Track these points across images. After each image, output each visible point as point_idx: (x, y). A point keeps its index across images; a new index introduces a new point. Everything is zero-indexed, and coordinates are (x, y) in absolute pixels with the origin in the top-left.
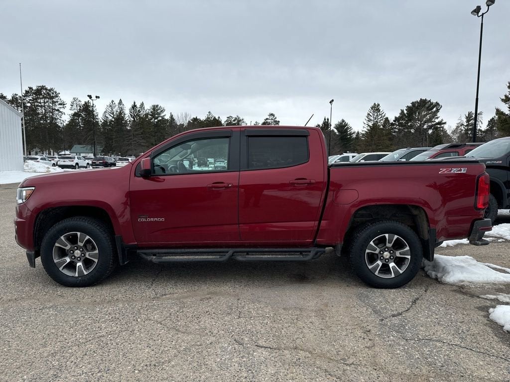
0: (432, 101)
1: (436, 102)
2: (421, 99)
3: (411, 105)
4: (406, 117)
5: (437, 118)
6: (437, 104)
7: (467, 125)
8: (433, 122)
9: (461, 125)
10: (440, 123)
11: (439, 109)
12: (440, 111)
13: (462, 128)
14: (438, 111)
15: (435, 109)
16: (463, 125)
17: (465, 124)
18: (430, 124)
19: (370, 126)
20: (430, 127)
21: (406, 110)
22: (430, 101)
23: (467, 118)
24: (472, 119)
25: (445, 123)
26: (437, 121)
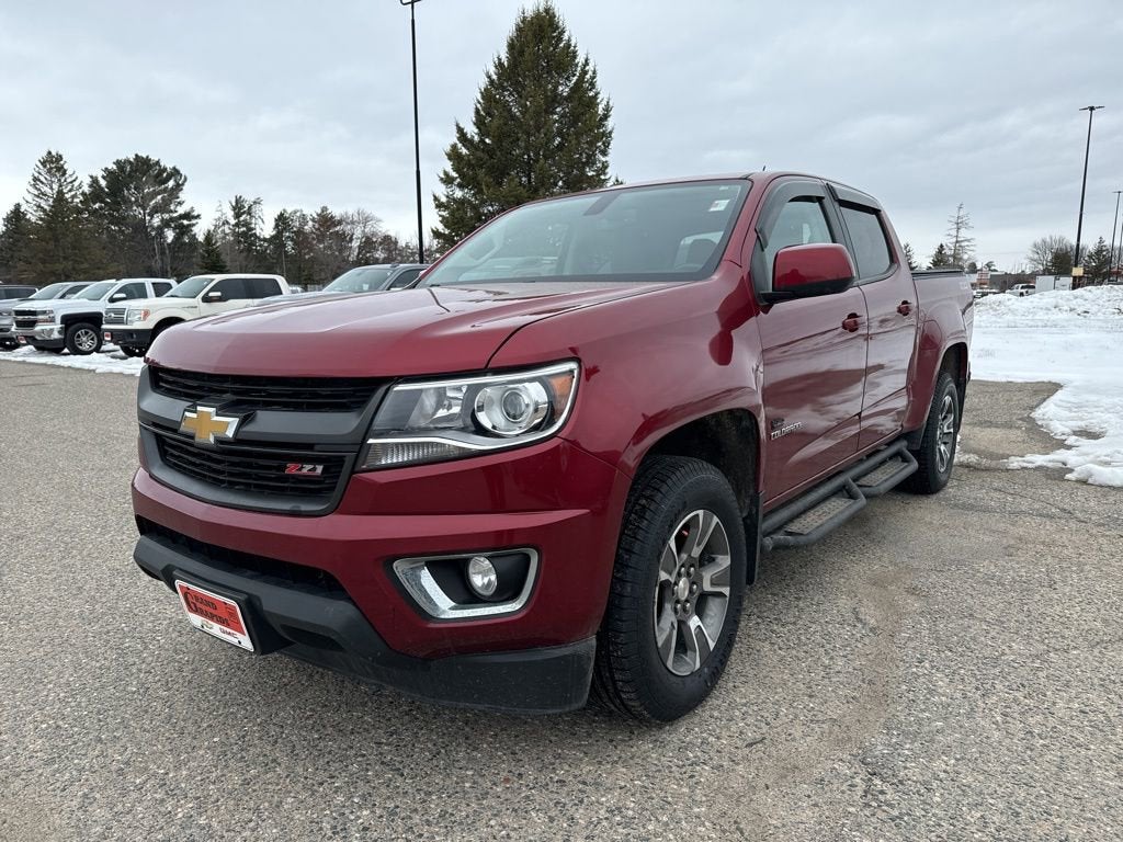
0: (162, 164)
1: (174, 168)
2: (137, 155)
3: (115, 167)
4: (108, 195)
5: (180, 203)
6: (176, 172)
7: (237, 225)
8: (172, 212)
9: (224, 224)
10: (187, 216)
11: (183, 184)
12: (184, 188)
13: (227, 231)
14: (178, 187)
15: (171, 183)
16: (228, 223)
17: (233, 221)
18: (166, 216)
19: (44, 210)
20: (166, 224)
21: (103, 177)
22: (158, 163)
23: (234, 209)
24: (244, 213)
25: (198, 217)
26: (181, 210)
